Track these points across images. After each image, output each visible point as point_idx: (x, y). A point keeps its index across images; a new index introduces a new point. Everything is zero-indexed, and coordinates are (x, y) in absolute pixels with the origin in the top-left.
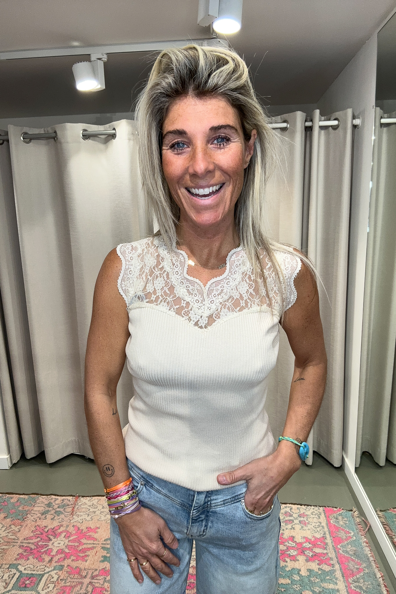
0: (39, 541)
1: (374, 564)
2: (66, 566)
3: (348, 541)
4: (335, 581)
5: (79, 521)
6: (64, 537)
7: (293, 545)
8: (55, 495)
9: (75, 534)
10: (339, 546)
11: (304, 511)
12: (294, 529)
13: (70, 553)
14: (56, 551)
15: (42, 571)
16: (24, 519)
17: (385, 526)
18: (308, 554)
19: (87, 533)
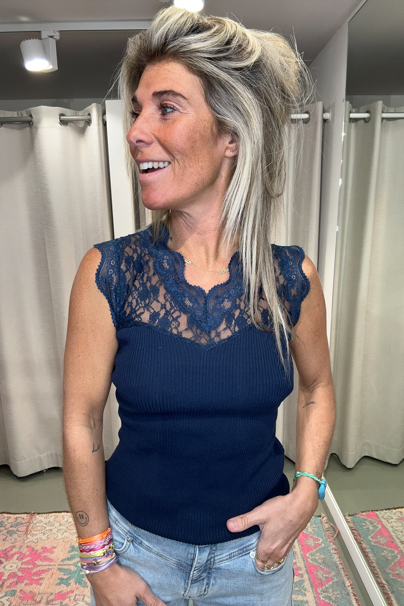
1: (343, 572)
2: (18, 590)
3: (317, 549)
4: (304, 592)
5: (34, 540)
6: (17, 559)
8: (8, 513)
9: (29, 556)
10: (307, 555)
13: (23, 576)
14: (8, 574)
17: (354, 531)
19: (42, 554)
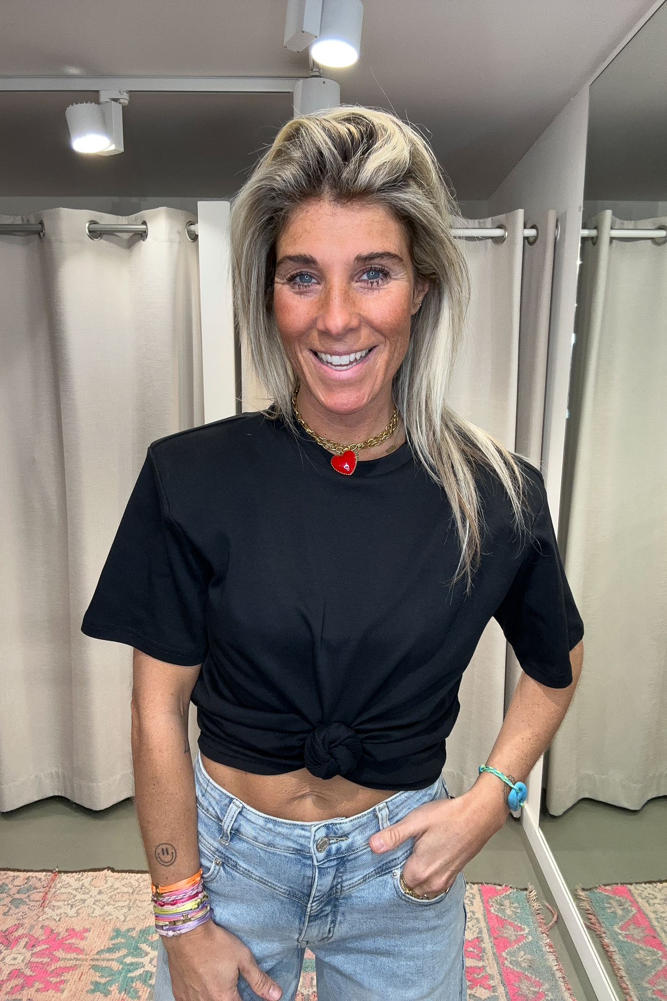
1: (563, 984)
3: (520, 944)
5: (55, 917)
6: (25, 946)
8: (14, 870)
9: (44, 942)
10: (504, 954)
13: (33, 976)
14: (8, 972)
19: (66, 940)
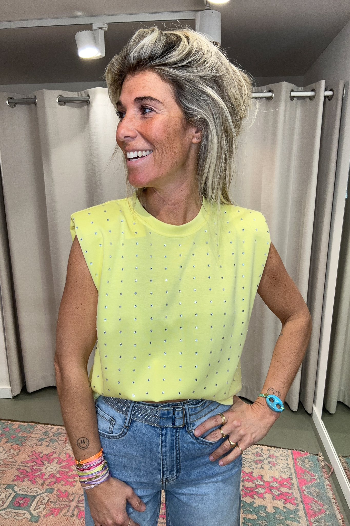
0: (34, 466)
1: (335, 506)
2: (56, 489)
3: (313, 483)
4: (298, 520)
6: (57, 463)
7: (261, 484)
8: (51, 425)
10: (303, 487)
11: (274, 452)
12: (263, 468)
13: (60, 478)
14: (48, 475)
15: (35, 493)
16: (22, 444)
17: (346, 471)
18: (275, 493)
